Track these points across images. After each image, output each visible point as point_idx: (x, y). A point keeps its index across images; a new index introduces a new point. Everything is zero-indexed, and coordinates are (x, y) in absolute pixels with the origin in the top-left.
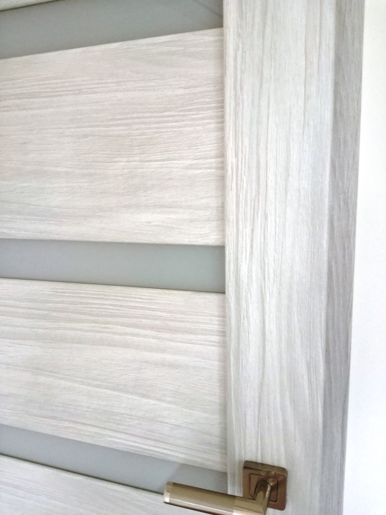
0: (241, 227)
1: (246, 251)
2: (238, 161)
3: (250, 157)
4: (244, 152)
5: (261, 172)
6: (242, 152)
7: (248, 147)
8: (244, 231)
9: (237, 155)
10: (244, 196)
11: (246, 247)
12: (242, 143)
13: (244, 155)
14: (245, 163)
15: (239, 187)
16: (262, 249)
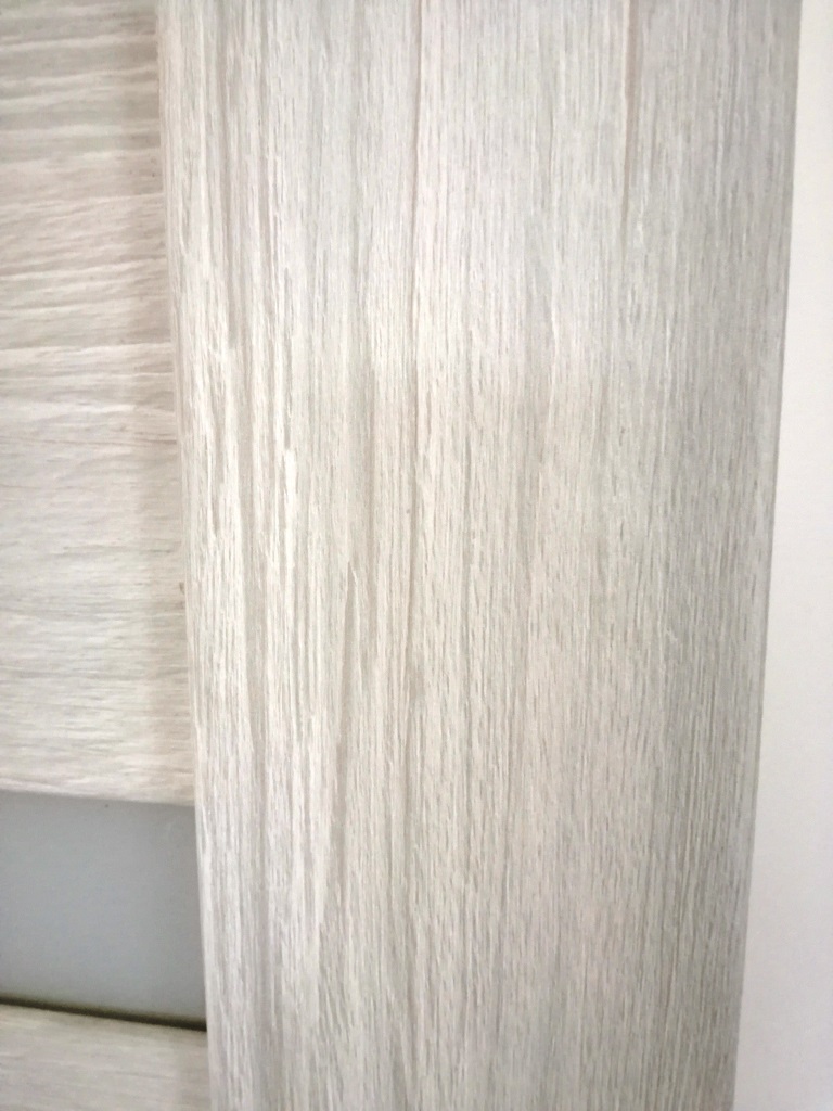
0: (276, 734)
1: (309, 862)
2: (246, 362)
3: (317, 341)
4: (280, 312)
5: (379, 428)
6: (270, 312)
7: (301, 283)
8: (296, 759)
9: (238, 330)
10: (290, 565)
11: (308, 842)
12: (269, 259)
13: (279, 330)
14: (289, 379)
15: (259, 514)
16: (398, 855)
